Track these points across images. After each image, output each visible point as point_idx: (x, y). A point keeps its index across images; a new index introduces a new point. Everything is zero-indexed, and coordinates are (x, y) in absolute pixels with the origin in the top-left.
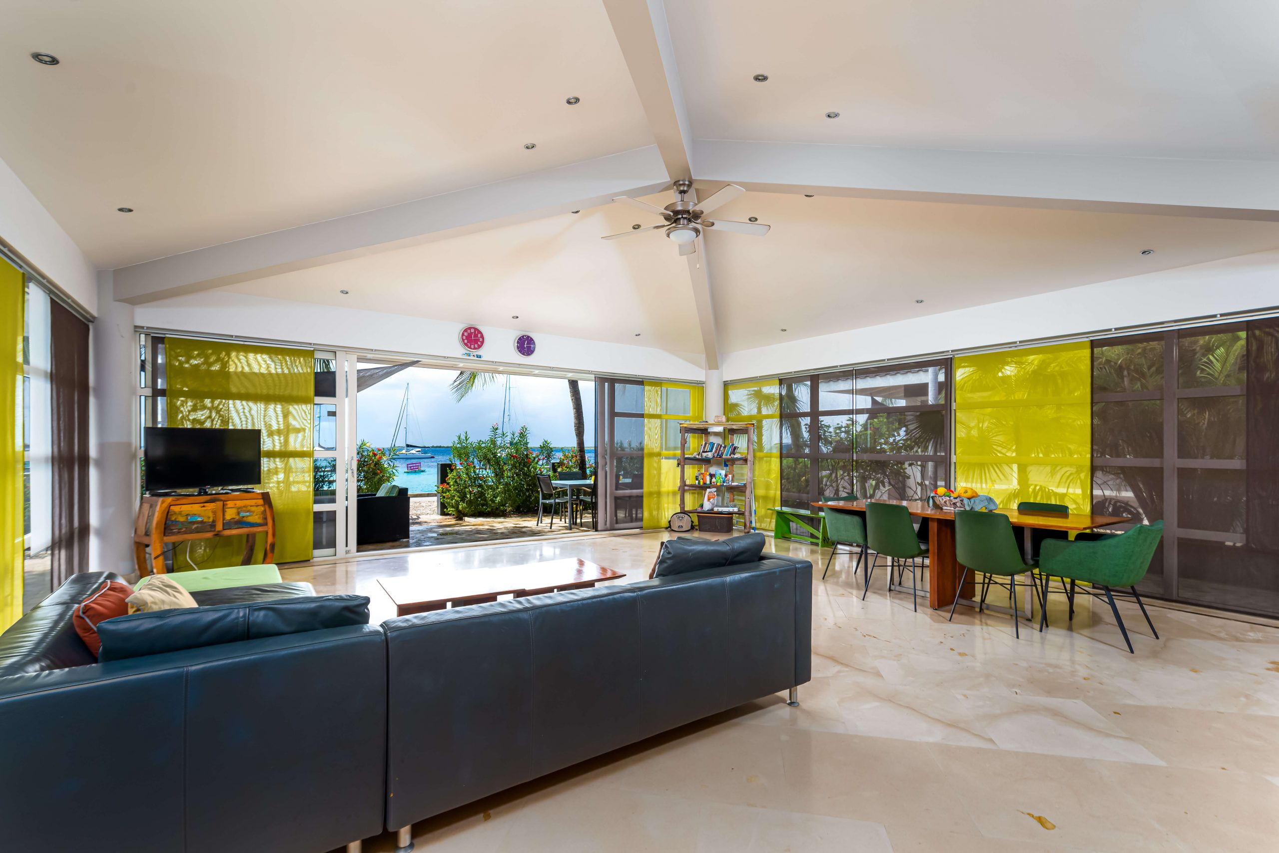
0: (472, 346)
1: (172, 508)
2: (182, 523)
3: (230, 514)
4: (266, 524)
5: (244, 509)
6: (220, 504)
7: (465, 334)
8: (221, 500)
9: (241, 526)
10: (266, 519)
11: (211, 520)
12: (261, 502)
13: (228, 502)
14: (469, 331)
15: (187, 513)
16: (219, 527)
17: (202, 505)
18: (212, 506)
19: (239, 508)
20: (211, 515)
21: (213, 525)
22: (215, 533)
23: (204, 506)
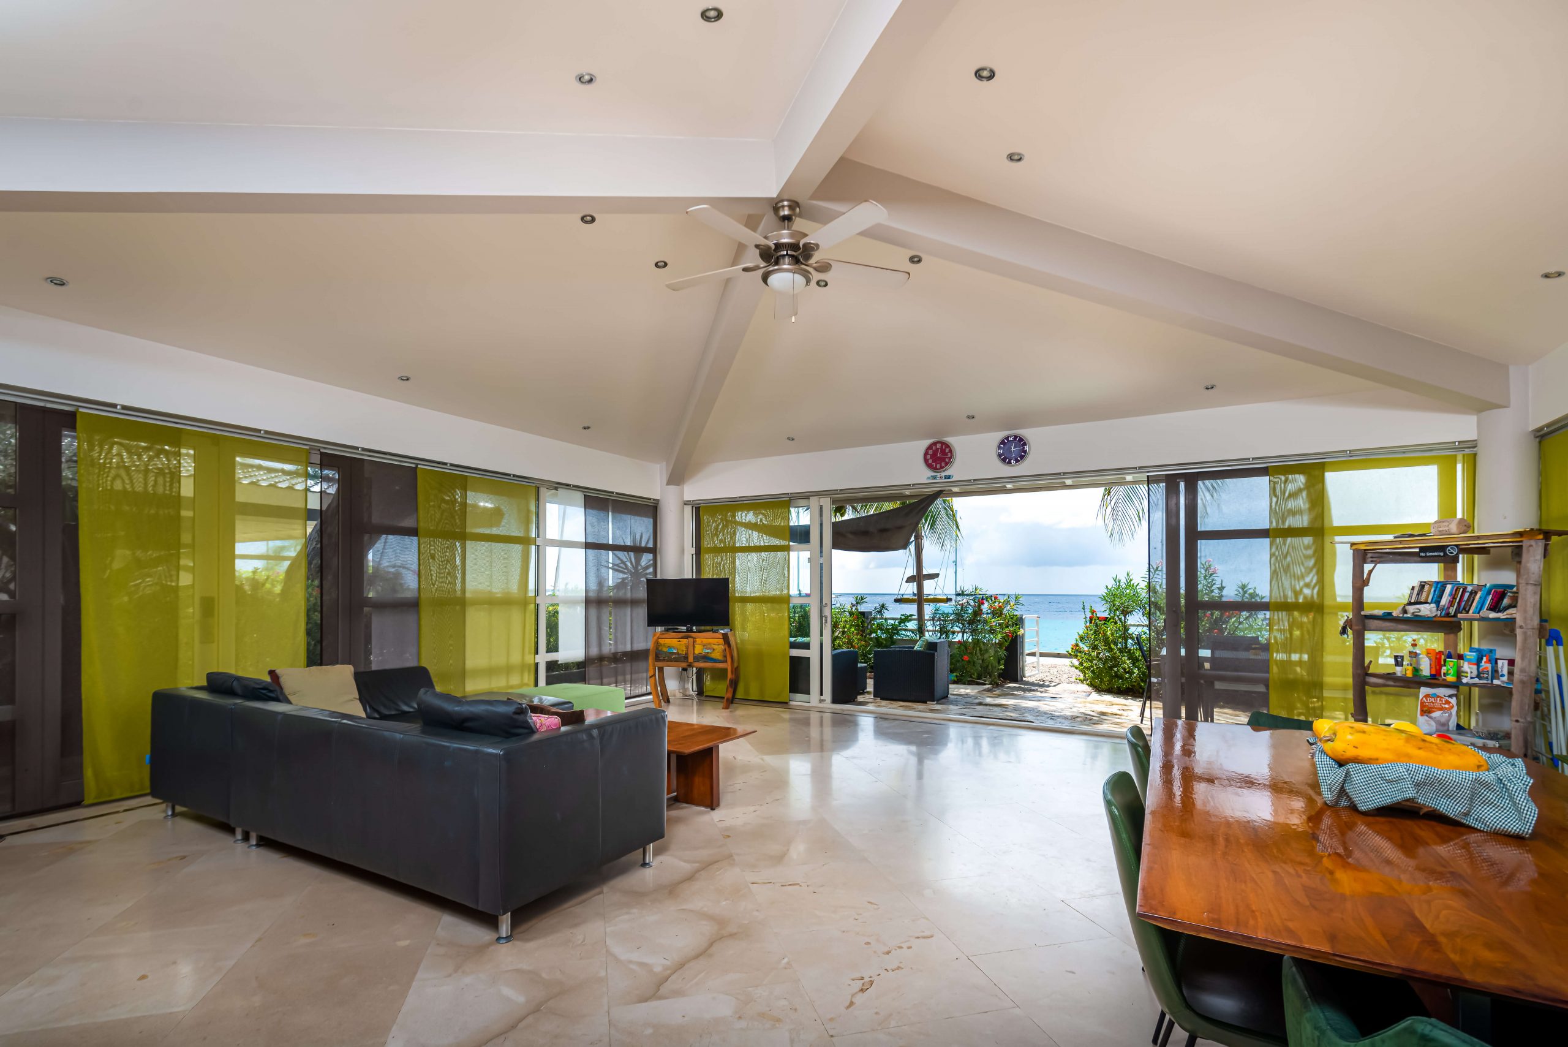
0: (938, 466)
1: (659, 640)
2: (666, 653)
3: (699, 650)
4: (726, 662)
5: (709, 646)
6: (691, 640)
7: (929, 453)
8: (692, 637)
9: (706, 661)
10: (725, 656)
11: (684, 653)
12: (722, 641)
13: (697, 640)
14: (934, 448)
15: (669, 645)
16: (691, 659)
17: (678, 640)
18: (685, 641)
19: (704, 645)
20: (684, 649)
21: (686, 658)
22: (688, 664)
23: (679, 641)
